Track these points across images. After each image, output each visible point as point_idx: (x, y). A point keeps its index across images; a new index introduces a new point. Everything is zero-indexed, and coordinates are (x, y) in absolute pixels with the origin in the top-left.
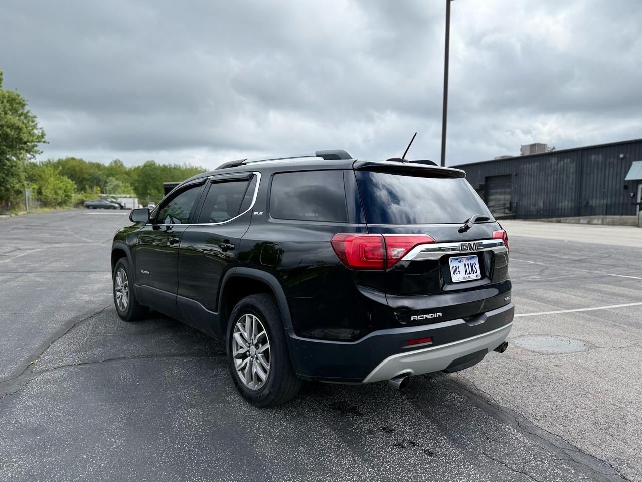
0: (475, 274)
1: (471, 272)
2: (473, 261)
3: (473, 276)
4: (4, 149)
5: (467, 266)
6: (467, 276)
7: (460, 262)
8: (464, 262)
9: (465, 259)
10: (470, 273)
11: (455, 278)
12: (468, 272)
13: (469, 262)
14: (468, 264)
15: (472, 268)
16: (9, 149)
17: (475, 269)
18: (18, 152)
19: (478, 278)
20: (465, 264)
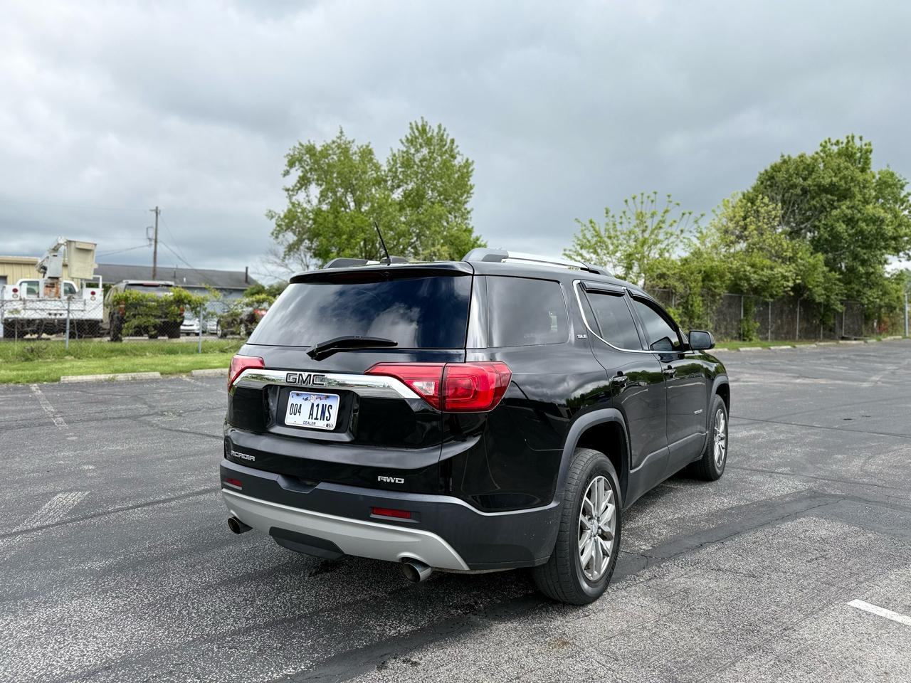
0: (325, 422)
1: (319, 417)
2: (327, 402)
3: (321, 424)
4: (859, 252)
5: (315, 408)
6: (310, 421)
7: (306, 399)
8: (312, 401)
9: (314, 397)
10: (316, 419)
11: (290, 419)
12: (314, 416)
13: (321, 403)
14: (318, 405)
15: (323, 413)
16: (864, 251)
17: (327, 414)
18: (879, 252)
19: (328, 428)
20: (313, 404)
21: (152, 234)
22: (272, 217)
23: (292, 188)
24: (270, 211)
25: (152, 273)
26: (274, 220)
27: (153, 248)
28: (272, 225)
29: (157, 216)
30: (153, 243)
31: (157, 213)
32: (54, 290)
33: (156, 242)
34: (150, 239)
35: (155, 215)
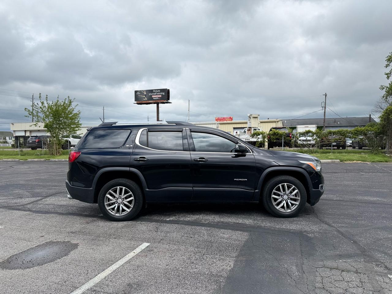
21: (323, 105)
22: (383, 89)
23: (389, 73)
24: (382, 86)
25: (323, 121)
26: (385, 90)
27: (324, 110)
28: (384, 92)
29: (326, 97)
30: (324, 108)
31: (326, 96)
32: (250, 131)
33: (325, 108)
34: (323, 107)
35: (325, 96)
